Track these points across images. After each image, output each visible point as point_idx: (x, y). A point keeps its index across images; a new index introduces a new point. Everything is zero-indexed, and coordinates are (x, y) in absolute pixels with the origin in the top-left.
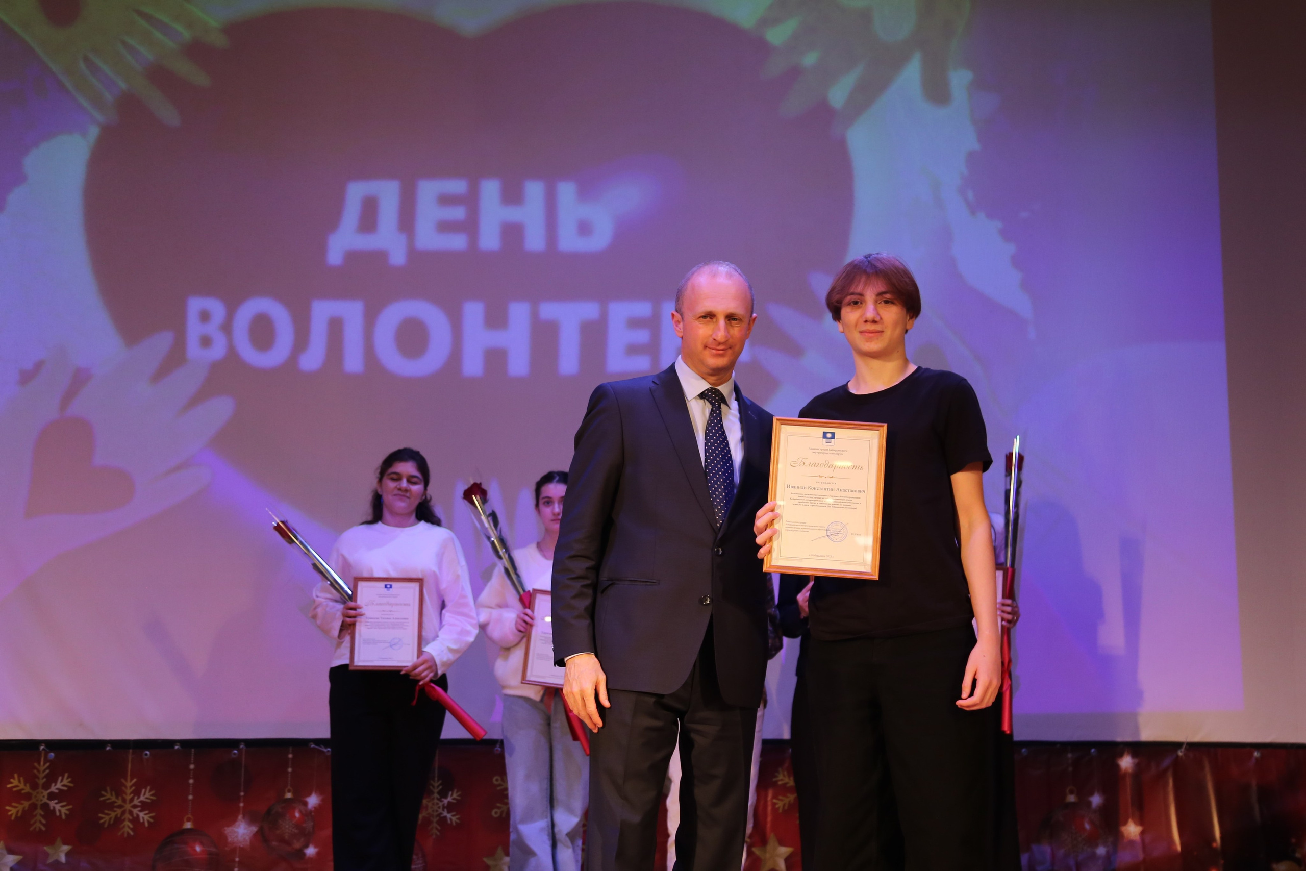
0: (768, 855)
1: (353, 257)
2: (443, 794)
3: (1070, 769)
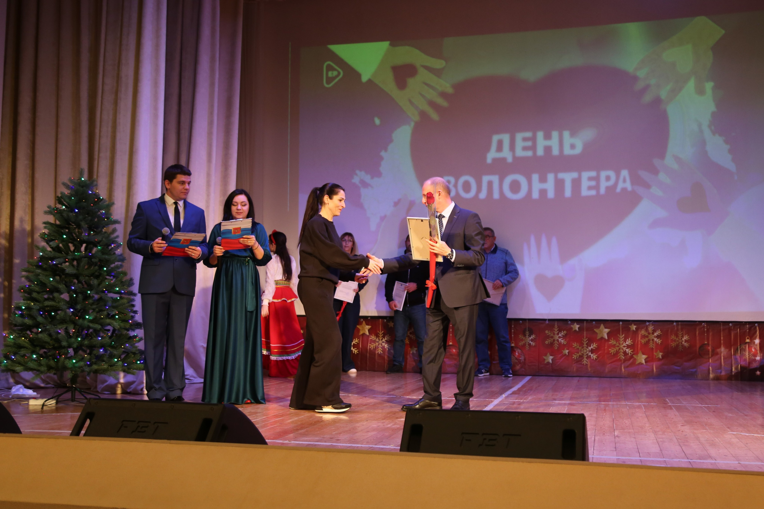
0: (639, 358)
1: (495, 160)
2: (530, 336)
3: (748, 331)
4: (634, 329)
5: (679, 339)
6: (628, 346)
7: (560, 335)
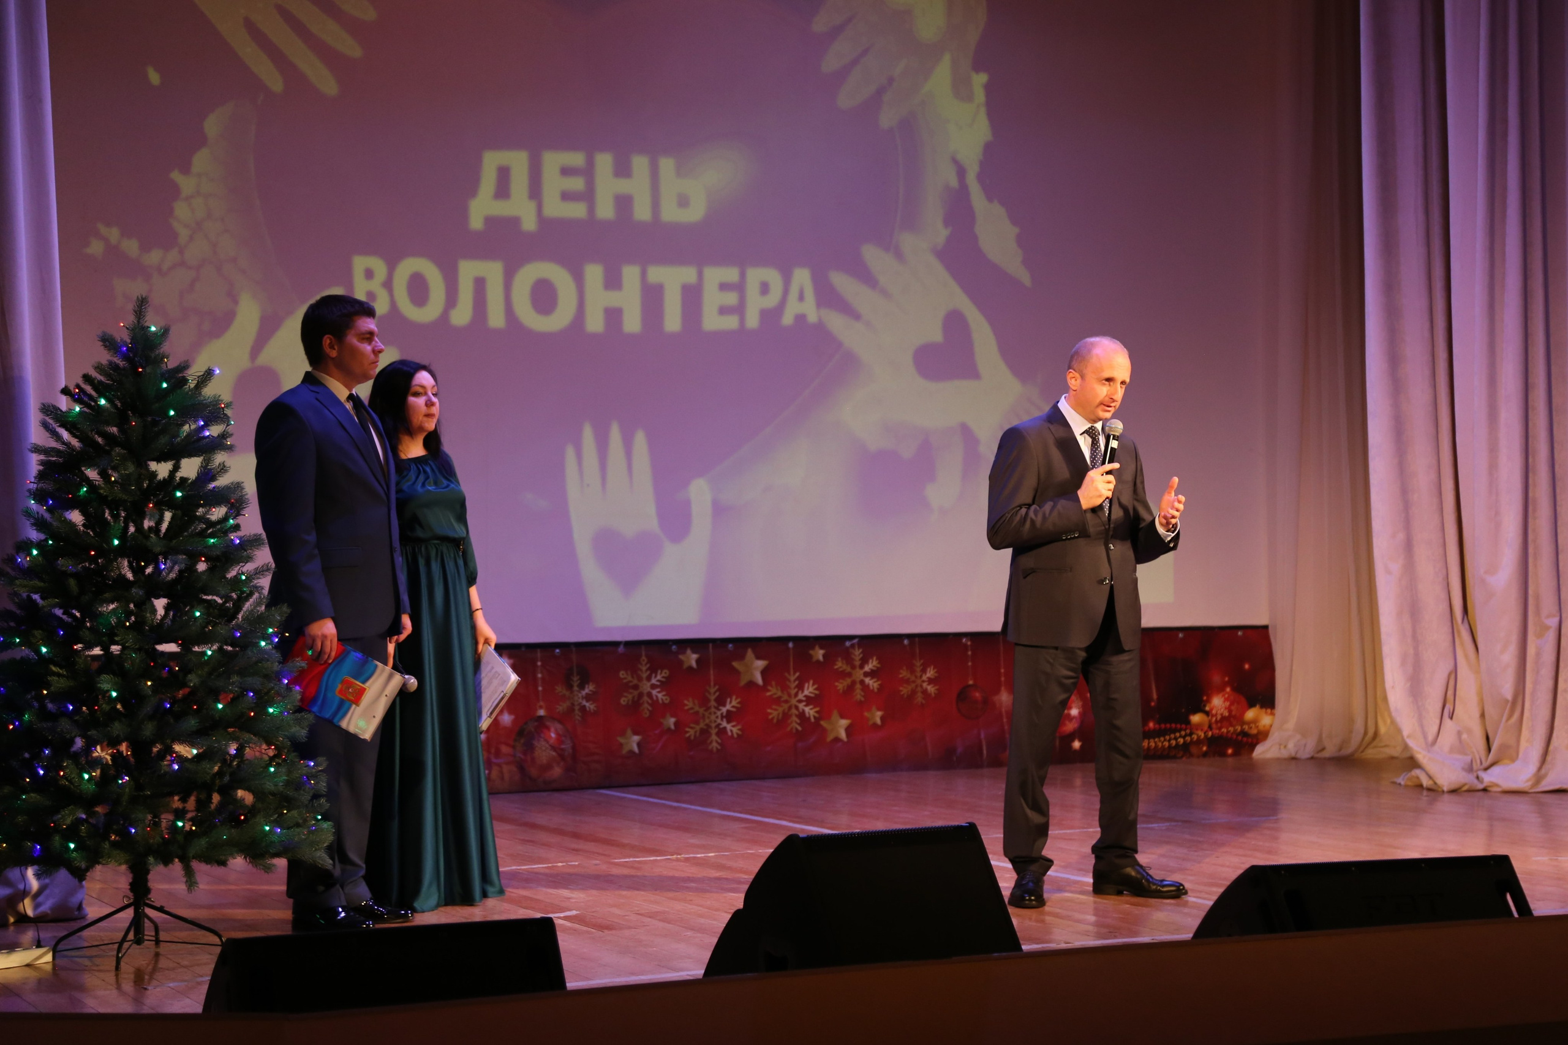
0: (833, 726)
2: (582, 687)
4: (821, 658)
5: (916, 677)
6: (809, 701)
7: (654, 681)
